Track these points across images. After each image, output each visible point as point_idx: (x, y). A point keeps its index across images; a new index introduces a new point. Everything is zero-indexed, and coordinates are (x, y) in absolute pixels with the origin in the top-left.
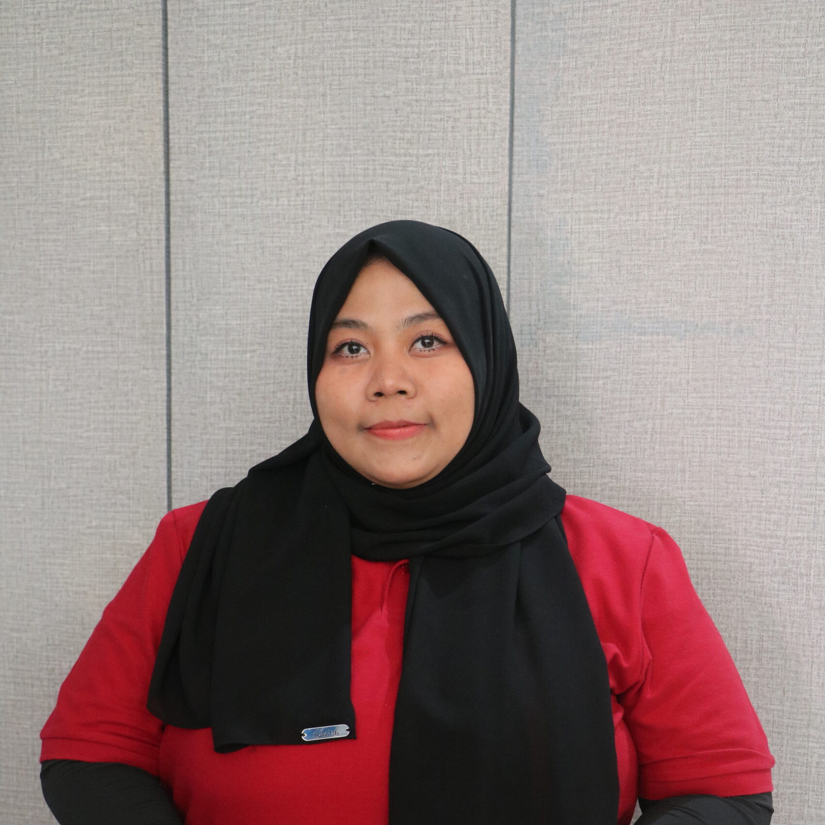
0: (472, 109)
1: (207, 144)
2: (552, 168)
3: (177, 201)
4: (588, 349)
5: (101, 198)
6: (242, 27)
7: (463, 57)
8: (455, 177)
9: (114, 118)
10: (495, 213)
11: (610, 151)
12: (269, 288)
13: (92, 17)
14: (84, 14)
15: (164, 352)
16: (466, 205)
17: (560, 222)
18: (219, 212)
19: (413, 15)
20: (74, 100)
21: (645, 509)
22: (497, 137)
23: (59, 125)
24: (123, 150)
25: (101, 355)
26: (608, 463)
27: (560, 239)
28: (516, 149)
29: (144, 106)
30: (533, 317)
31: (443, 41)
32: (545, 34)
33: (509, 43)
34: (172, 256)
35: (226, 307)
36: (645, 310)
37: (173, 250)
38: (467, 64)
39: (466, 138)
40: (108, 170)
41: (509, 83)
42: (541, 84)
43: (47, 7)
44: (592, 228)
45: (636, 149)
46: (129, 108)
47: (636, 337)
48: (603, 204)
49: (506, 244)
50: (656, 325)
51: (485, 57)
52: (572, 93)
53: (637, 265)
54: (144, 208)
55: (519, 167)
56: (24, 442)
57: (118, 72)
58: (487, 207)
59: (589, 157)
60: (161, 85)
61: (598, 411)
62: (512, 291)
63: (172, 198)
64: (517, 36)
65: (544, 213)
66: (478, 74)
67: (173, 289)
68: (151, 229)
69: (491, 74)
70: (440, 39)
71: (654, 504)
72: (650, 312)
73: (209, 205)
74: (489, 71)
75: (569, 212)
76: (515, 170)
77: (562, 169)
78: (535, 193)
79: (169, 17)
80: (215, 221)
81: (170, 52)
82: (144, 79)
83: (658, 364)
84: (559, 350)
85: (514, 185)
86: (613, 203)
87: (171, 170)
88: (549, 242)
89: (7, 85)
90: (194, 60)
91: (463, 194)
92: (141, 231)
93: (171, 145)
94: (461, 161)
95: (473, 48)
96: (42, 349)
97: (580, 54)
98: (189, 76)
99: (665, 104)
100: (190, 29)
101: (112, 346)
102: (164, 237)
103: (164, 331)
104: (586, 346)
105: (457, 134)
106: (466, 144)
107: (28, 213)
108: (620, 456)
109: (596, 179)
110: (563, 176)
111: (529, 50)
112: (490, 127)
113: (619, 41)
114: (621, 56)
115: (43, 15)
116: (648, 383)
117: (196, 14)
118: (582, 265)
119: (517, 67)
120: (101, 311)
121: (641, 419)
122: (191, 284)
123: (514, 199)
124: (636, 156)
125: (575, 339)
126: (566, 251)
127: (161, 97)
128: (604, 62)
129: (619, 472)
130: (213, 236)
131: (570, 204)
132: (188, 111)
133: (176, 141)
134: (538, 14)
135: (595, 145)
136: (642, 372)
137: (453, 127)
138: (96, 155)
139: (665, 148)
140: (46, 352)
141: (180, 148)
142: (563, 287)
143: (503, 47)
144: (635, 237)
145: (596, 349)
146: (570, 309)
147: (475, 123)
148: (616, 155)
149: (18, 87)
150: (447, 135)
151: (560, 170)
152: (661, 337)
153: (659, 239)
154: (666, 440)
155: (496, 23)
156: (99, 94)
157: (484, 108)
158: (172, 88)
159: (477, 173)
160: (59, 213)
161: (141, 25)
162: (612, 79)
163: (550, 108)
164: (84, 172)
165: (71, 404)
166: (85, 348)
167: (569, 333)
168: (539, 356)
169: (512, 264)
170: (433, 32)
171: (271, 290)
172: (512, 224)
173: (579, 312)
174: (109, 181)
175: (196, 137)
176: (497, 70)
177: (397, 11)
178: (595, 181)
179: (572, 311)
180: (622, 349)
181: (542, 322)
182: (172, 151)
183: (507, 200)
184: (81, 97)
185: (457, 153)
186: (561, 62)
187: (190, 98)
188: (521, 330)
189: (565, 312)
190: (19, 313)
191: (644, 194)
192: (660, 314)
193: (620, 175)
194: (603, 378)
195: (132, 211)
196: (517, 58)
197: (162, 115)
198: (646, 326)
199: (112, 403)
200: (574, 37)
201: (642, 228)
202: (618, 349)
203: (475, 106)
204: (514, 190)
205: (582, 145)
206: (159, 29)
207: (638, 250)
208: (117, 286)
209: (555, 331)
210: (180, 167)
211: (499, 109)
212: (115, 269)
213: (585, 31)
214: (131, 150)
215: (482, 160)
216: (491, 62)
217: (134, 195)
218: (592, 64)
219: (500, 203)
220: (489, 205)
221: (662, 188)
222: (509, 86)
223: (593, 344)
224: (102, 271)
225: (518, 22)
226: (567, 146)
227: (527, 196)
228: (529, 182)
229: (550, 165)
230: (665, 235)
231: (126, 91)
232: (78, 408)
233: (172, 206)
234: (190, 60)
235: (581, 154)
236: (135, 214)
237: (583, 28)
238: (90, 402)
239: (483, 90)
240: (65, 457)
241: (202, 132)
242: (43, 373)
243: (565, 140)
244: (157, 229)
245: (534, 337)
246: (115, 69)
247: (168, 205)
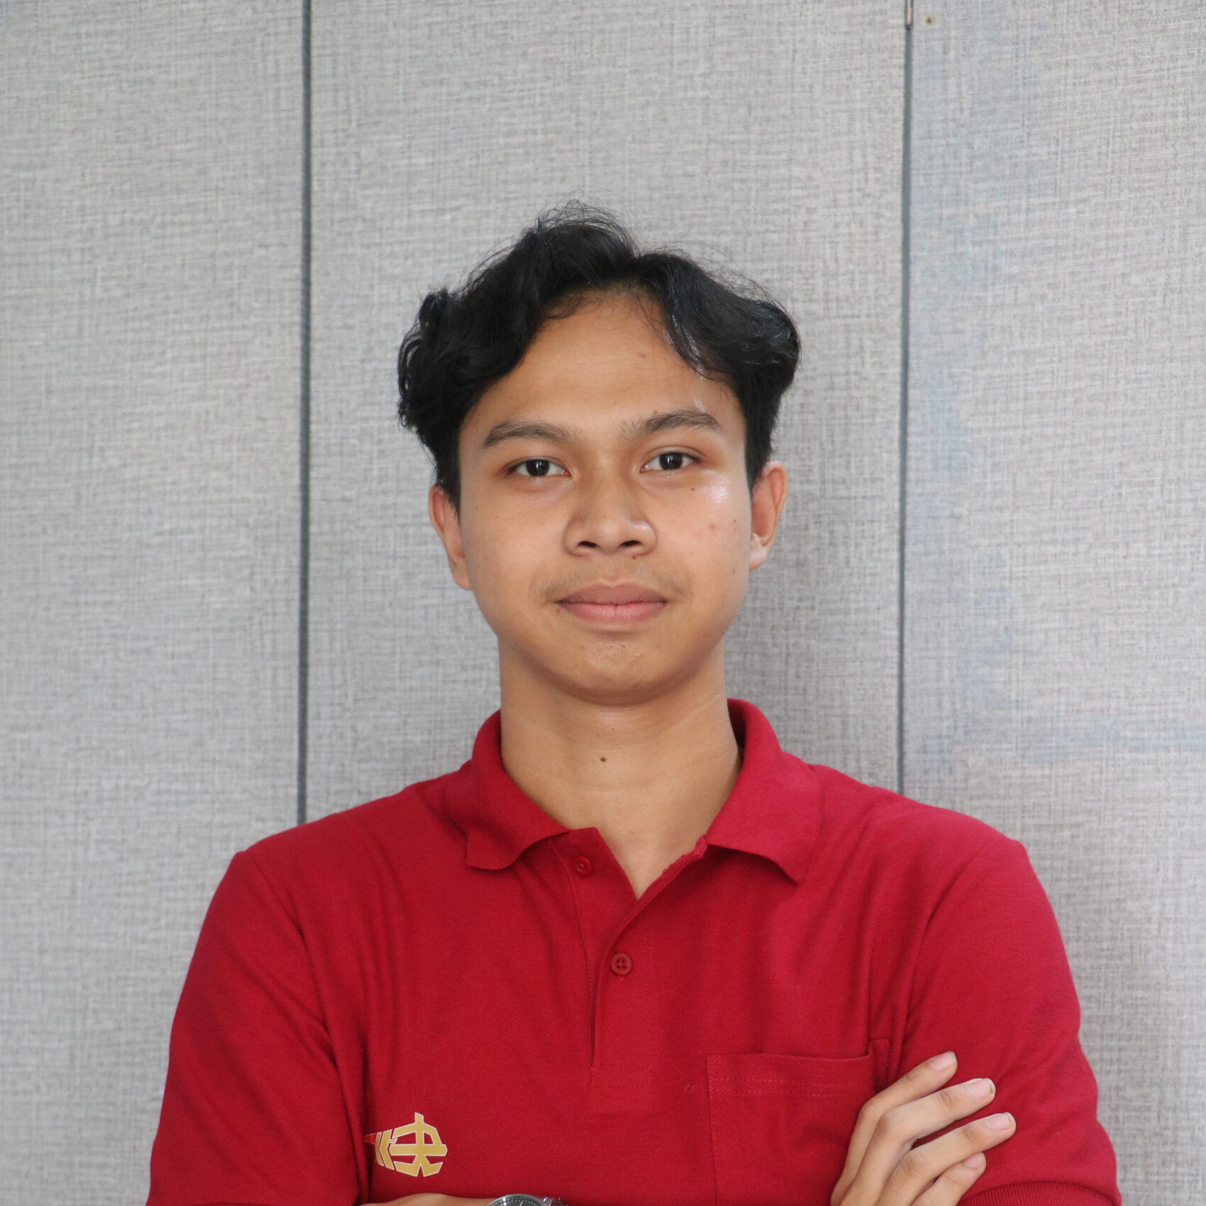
0: (836, 374)
1: (376, 438)
2: (976, 470)
3: (321, 534)
4: (1043, 776)
5: (190, 531)
6: (439, 246)
7: (820, 289)
8: (806, 487)
9: (215, 398)
10: (876, 548)
11: (1076, 441)
12: (480, 680)
13: (182, 235)
14: (169, 231)
15: (294, 792)
16: (826, 535)
17: (991, 560)
18: (395, 552)
19: (733, 223)
20: (146, 370)
21: (1150, 1054)
22: (878, 420)
23: (119, 412)
24: (230, 451)
25: (183, 798)
26: (1083, 974)
27: (991, 590)
28: (912, 440)
29: (267, 378)
30: (945, 723)
31: (785, 263)
32: (960, 249)
33: (899, 266)
34: (311, 627)
35: (403, 713)
36: (1144, 708)
37: (312, 617)
38: (827, 301)
39: (824, 422)
40: (203, 483)
41: (898, 330)
42: (955, 332)
43: (105, 220)
44: (1048, 570)
45: (1123, 436)
46: (242, 381)
47: (1128, 756)
48: (1066, 529)
49: (895, 599)
50: (1163, 734)
51: (857, 288)
52: (1008, 346)
53: (1128, 632)
54: (263, 547)
55: (917, 470)
56: (42, 951)
57: (225, 323)
58: (863, 537)
59: (1040, 451)
60: (298, 342)
61: (1063, 884)
62: (907, 680)
63: (313, 529)
64: (912, 253)
65: (962, 546)
66: (845, 317)
67: (311, 682)
68: (276, 582)
69: (868, 316)
70: (780, 260)
71: (1166, 1046)
72: (1153, 712)
73: (377, 540)
74: (865, 312)
75: (1006, 544)
76: (911, 475)
77: (992, 471)
78: (947, 513)
79: (315, 231)
80: (387, 567)
81: (315, 289)
82: (269, 333)
83: (1168, 800)
84: (992, 778)
85: (909, 500)
86: (1084, 528)
87: (312, 483)
88: (972, 595)
89: (31, 347)
90: (355, 301)
91: (819, 516)
92: (258, 586)
93: (313, 440)
94: (816, 461)
95: (836, 275)
96: (79, 789)
97: (1022, 281)
98: (346, 327)
99: (1172, 361)
100: (350, 250)
101: (202, 781)
102: (297, 596)
103: (295, 755)
104: (1039, 772)
105: (810, 417)
106: (825, 433)
107: (62, 558)
108: (1103, 961)
109: (1052, 487)
110: (995, 483)
111: (933, 276)
112: (866, 404)
113: (1090, 259)
114: (1093, 283)
115: (99, 233)
116: (1150, 834)
117: (359, 226)
118: (1031, 632)
119: (912, 304)
120: (186, 721)
121: (1139, 897)
122: (344, 673)
123: (909, 523)
124: (1123, 447)
125: (1019, 760)
126: (1002, 610)
127: (297, 362)
128: (1064, 294)
129: (1102, 990)
130: (383, 591)
131: (1008, 530)
132: (344, 385)
133: (322, 434)
134: (949, 218)
135: (1049, 431)
136: (1140, 814)
137: (802, 405)
138: (182, 459)
139: (1173, 435)
140: (86, 793)
141: (328, 446)
142: (998, 671)
143: (888, 271)
144: (1122, 584)
145: (1057, 776)
146: (1010, 708)
147: (840, 398)
148: (1088, 448)
149: (52, 351)
150: (792, 418)
151: (989, 474)
152: (1172, 755)
153: (1166, 587)
154: (1185, 933)
155: (876, 233)
156: (191, 359)
157: (856, 373)
158: (316, 346)
159: (844, 481)
160: (114, 558)
161: (266, 246)
162: (1079, 322)
163: (970, 371)
164: (161, 488)
165: (127, 883)
166: (154, 786)
167: (1010, 750)
168: (956, 789)
169: (907, 633)
170: (767, 249)
171: (484, 683)
172: (907, 565)
173: (1026, 714)
174: (204, 502)
175: (357, 427)
176: (879, 310)
177: (705, 216)
178: (1052, 492)
179: (1014, 712)
180: (1104, 776)
181: (960, 731)
182: (314, 451)
183: (897, 525)
184: (160, 364)
185: (809, 448)
186: (989, 294)
187: (346, 363)
188: (925, 746)
189: (1001, 713)
190: (39, 727)
191: (1137, 512)
192: (1171, 715)
193: (1095, 481)
194: (1071, 826)
195: (243, 553)
196: (912, 289)
197: (298, 391)
198: (1146, 735)
199: (200, 881)
200: (1011, 253)
201: (1134, 569)
202: (1097, 776)
203: (840, 369)
204: (909, 508)
205: (1028, 432)
206: (296, 251)
207: (1129, 606)
208: (215, 679)
209: (984, 746)
210: (328, 478)
211: (883, 374)
212: (211, 651)
213: (1030, 244)
214: (244, 450)
215: (853, 459)
216: (868, 298)
217: (247, 525)
218: (1043, 297)
219: (884, 530)
220: (866, 534)
221: (1170, 502)
222: (899, 336)
223: (1051, 768)
224: (188, 655)
225: (914, 231)
226: (1002, 434)
227: (933, 517)
228: (935, 494)
229: (973, 466)
230: (1176, 580)
231: (238, 353)
232: (139, 889)
233: (312, 543)
234: (349, 301)
235: (1026, 447)
236: (247, 557)
237: (1026, 239)
238: (160, 879)
239: (855, 343)
240: (113, 975)
241: (366, 419)
242: (80, 829)
243: (998, 424)
244: (286, 581)
245: (947, 756)
246: (220, 317)
247: (305, 541)
